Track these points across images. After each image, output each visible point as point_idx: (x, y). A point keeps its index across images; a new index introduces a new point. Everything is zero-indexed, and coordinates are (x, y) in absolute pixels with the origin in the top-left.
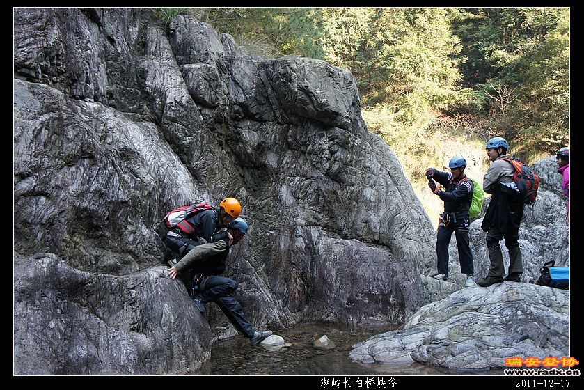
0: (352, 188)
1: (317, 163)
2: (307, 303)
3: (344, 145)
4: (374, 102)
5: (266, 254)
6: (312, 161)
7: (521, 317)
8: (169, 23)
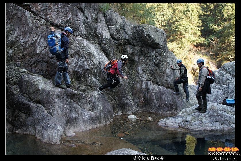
0: (162, 69)
1: (151, 60)
2: (145, 106)
3: (160, 54)
4: (171, 41)
5: (133, 89)
6: (149, 59)
7: (215, 115)
8: (105, 12)
